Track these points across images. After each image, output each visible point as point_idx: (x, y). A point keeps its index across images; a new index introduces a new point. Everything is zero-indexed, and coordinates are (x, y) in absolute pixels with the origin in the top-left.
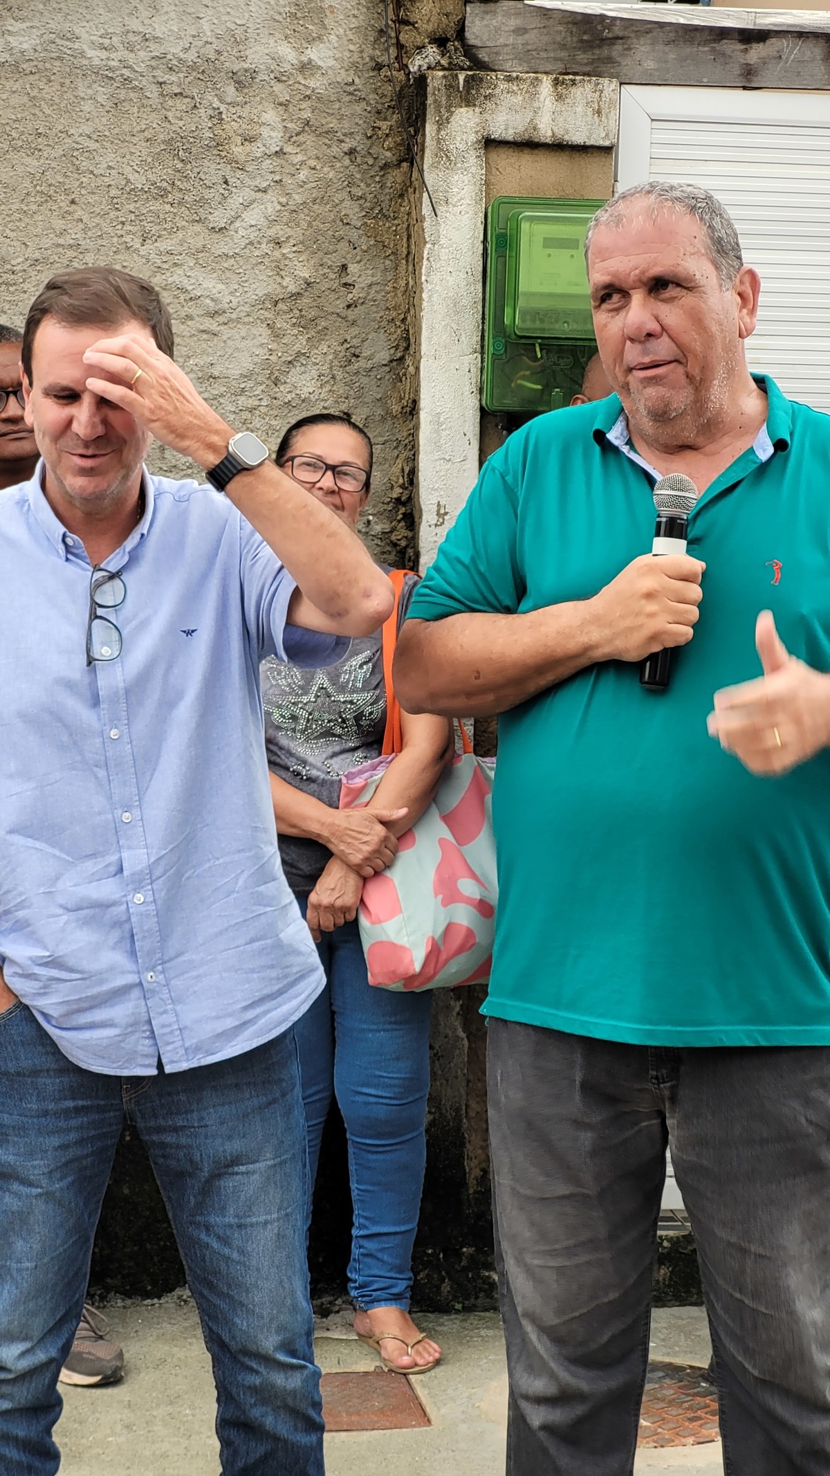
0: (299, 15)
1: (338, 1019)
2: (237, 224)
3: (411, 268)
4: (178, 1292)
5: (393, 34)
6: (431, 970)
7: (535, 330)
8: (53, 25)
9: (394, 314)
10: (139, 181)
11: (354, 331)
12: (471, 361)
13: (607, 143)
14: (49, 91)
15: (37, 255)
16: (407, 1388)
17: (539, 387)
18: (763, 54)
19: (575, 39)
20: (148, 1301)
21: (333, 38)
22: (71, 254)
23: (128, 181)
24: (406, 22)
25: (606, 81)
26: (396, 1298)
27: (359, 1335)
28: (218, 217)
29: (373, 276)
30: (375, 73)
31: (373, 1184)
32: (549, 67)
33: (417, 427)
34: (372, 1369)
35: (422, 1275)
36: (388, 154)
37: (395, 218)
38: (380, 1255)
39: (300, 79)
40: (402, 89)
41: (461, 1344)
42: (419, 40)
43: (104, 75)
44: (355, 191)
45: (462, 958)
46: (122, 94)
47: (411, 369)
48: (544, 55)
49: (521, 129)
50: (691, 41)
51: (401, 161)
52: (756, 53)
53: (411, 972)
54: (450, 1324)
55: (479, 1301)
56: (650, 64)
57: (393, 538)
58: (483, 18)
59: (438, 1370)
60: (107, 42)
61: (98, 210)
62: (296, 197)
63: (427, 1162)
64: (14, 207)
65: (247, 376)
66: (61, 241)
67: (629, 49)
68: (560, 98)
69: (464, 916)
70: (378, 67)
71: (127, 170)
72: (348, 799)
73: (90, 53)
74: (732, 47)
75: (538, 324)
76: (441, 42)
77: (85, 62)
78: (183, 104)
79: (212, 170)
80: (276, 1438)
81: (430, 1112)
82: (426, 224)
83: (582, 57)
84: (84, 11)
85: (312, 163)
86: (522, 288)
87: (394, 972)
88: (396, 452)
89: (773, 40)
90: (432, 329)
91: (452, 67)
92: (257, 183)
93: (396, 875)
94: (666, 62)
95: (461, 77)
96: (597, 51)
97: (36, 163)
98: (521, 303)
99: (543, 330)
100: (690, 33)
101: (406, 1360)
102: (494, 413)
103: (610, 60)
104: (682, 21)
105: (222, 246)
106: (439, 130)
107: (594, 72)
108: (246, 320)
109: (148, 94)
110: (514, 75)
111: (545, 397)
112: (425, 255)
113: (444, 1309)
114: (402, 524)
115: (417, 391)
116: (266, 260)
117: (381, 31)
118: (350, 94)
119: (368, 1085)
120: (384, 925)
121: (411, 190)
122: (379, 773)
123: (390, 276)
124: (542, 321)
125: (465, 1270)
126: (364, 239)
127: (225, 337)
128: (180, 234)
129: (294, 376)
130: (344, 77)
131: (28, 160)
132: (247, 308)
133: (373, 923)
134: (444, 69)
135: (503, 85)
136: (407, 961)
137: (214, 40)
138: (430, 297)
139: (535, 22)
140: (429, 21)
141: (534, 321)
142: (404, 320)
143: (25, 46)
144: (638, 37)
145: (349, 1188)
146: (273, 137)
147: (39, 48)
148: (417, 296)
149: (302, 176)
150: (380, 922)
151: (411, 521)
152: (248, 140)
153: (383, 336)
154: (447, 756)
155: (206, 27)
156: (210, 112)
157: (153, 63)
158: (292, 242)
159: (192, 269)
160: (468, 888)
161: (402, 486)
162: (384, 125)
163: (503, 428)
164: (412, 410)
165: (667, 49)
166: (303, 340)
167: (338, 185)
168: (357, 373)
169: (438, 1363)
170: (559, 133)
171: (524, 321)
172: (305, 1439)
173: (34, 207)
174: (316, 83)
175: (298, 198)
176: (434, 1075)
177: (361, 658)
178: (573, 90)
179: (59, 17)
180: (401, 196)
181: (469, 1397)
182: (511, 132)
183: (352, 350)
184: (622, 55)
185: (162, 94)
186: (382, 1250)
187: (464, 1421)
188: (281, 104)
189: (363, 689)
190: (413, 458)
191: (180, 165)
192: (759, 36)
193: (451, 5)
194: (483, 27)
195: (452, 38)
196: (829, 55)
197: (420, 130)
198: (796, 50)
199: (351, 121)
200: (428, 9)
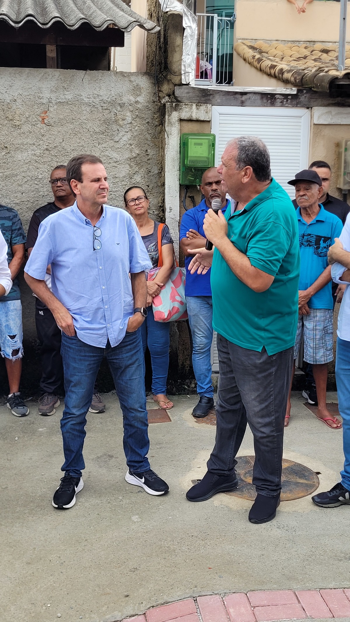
0: (135, 89)
1: (148, 328)
2: (121, 140)
3: (163, 150)
4: (112, 391)
5: (157, 94)
6: (169, 317)
7: (193, 165)
8: (76, 93)
9: (159, 162)
10: (97, 130)
11: (149, 166)
12: (177, 173)
13: (209, 120)
14: (75, 108)
15: (73, 148)
16: (166, 413)
17: (193, 179)
18: (246, 98)
19: (201, 95)
20: (105, 394)
21: (143, 95)
22: (81, 148)
23: (95, 130)
24: (161, 91)
25: (209, 105)
26: (163, 392)
27: (154, 401)
28: (117, 139)
29: (154, 152)
30: (153, 103)
31: (157, 366)
32: (195, 102)
33: (165, 189)
34: (157, 409)
35: (169, 387)
36: (157, 123)
37: (159, 138)
38: (159, 382)
39: (135, 105)
40: (160, 107)
41: (178, 402)
42: (164, 95)
43: (88, 105)
44: (149, 132)
45: (176, 315)
46: (93, 109)
47: (163, 175)
48: (193, 98)
49: (188, 116)
50: (229, 95)
51: (160, 125)
52: (244, 98)
53: (164, 318)
54: (175, 398)
55: (182, 392)
56: (219, 101)
57: (159, 215)
58: (179, 90)
59: (173, 408)
60: (89, 97)
61: (87, 137)
62: (135, 133)
63: (170, 360)
64: (68, 137)
65: (124, 177)
66: (79, 145)
67: (214, 97)
68: (197, 109)
69: (177, 305)
70: (154, 102)
71: (95, 128)
72: (150, 277)
73: (85, 99)
74: (238, 96)
75: (193, 164)
76: (169, 96)
77: (84, 101)
78: (107, 111)
79: (115, 127)
80: (138, 428)
81: (170, 349)
82: (166, 140)
83: (203, 99)
84: (83, 89)
85: (139, 125)
86: (189, 155)
87: (160, 318)
88: (160, 195)
89: (248, 95)
90: (168, 165)
91: (172, 102)
92: (125, 130)
93: (161, 295)
94: (223, 100)
95: (174, 105)
96: (206, 98)
97: (72, 126)
98: (189, 159)
99: (194, 165)
100: (228, 93)
101: (165, 407)
102: (183, 185)
103: (209, 100)
104: (226, 90)
105: (117, 146)
106: (169, 117)
107: (206, 102)
108: (124, 163)
109: (99, 109)
110: (187, 103)
111: (195, 181)
112: (166, 147)
113: (174, 394)
114: (162, 212)
115: (165, 180)
116: (128, 149)
117: (155, 93)
118: (147, 108)
119: (155, 344)
120: (158, 307)
121: (162, 132)
122: (157, 271)
123: (158, 152)
124: (194, 163)
125: (178, 385)
126: (151, 143)
127: (118, 168)
128: (107, 143)
129: (135, 177)
130: (146, 104)
131: (70, 125)
132: (124, 161)
133: (155, 306)
134: (170, 102)
135: (184, 106)
136: (163, 315)
137: (114, 96)
138: (167, 157)
139: (191, 91)
140: (166, 91)
141: (192, 163)
142: (161, 163)
143: (69, 98)
144: (216, 94)
145: (151, 367)
146: (129, 119)
147: (73, 98)
148: (164, 157)
149: (136, 128)
150: (157, 306)
151: (164, 211)
152: (123, 120)
153: (156, 167)
154: (173, 267)
155: (113, 93)
156: (114, 113)
157: (100, 101)
158: (134, 144)
159: (110, 151)
160: (178, 298)
161: (161, 203)
162: (156, 116)
163: (185, 189)
164: (163, 185)
165: (223, 97)
166: (137, 168)
167: (145, 131)
168: (150, 176)
169: (173, 407)
170: (197, 117)
171: (189, 163)
172: (144, 428)
173: (72, 137)
174: (139, 106)
176: (171, 340)
177: (153, 244)
178: (201, 107)
179: (77, 91)
180: (160, 133)
181: (180, 415)
182: (186, 117)
183: (149, 170)
184: (212, 98)
185: (102, 109)
186: (159, 381)
187: (179, 421)
188: (131, 111)
189: (153, 252)
190: (164, 196)
191: (107, 126)
192: (245, 93)
193: (171, 86)
194: (179, 92)
195: (172, 95)
196: (262, 98)
197: (164, 117)
198: (253, 97)
199: (148, 115)
200: (166, 88)
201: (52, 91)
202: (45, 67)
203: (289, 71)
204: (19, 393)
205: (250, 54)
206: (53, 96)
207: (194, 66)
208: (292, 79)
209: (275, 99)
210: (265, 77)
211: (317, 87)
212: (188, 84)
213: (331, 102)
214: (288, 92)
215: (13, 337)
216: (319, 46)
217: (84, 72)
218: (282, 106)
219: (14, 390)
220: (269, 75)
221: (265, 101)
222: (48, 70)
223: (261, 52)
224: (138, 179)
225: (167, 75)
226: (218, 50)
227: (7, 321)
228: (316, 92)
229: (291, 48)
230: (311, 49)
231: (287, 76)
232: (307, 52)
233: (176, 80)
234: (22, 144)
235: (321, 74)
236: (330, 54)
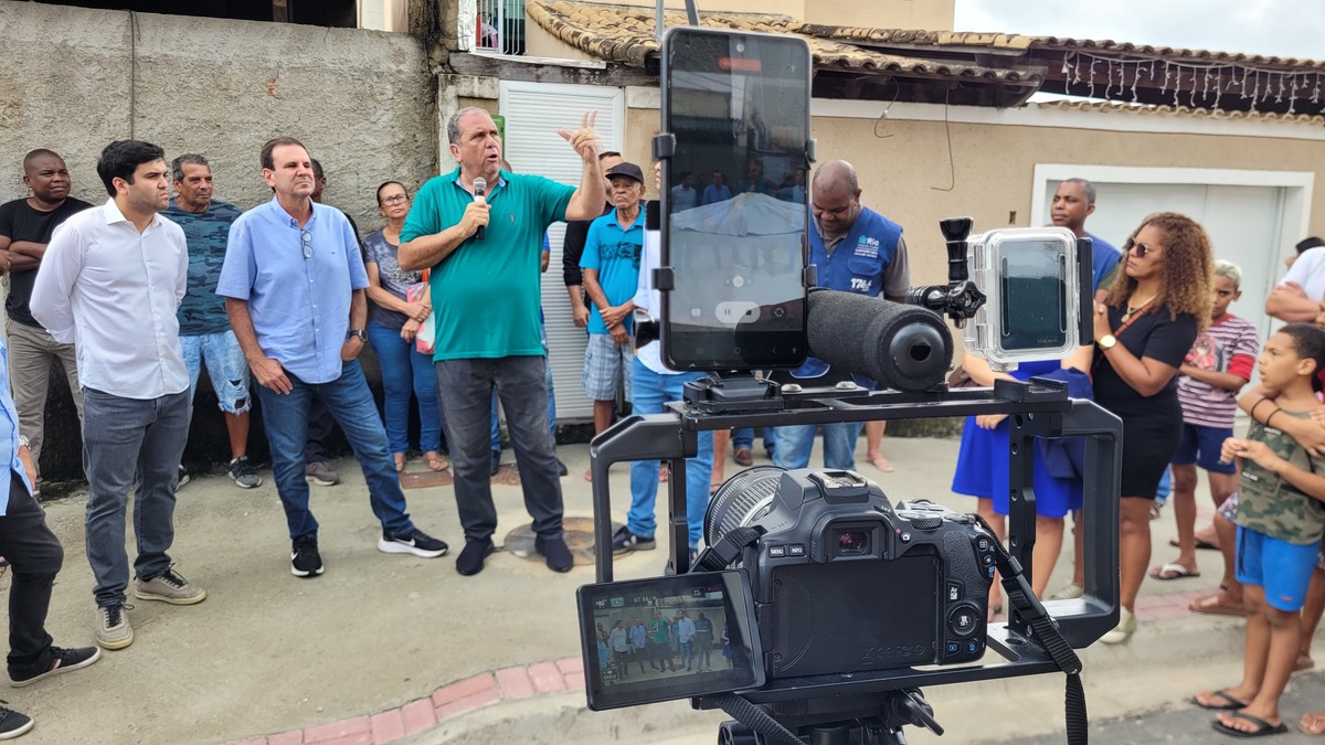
0: (396, 55)
2: (379, 121)
3: (436, 136)
5: (427, 62)
8: (315, 55)
9: (431, 150)
10: (347, 107)
11: (419, 155)
13: (496, 98)
14: (315, 77)
15: (314, 130)
18: (543, 72)
19: (485, 65)
21: (408, 62)
22: (325, 130)
23: (343, 106)
24: (431, 58)
25: (495, 78)
26: (434, 449)
28: (373, 119)
29: (424, 138)
30: (422, 74)
31: (427, 416)
32: (477, 74)
36: (427, 100)
37: (430, 120)
39: (398, 75)
40: (430, 79)
42: (435, 64)
43: (333, 72)
44: (417, 111)
46: (340, 79)
47: (437, 168)
48: (475, 69)
49: (469, 92)
50: (520, 67)
51: (431, 102)
52: (540, 71)
56: (508, 74)
58: (455, 58)
60: (334, 62)
61: (333, 116)
64: (306, 114)
65: (385, 169)
67: (501, 69)
68: (480, 83)
70: (423, 72)
71: (342, 103)
73: (329, 65)
74: (532, 69)
76: (442, 65)
77: (327, 68)
78: (360, 82)
79: (371, 104)
82: (439, 121)
83: (487, 70)
84: (326, 52)
85: (403, 102)
89: (545, 67)
90: (443, 155)
91: (446, 73)
92: (385, 108)
94: (513, 73)
95: (449, 76)
96: (491, 69)
97: (312, 100)
100: (520, 64)
101: (436, 466)
103: (495, 72)
104: (518, 61)
105: (375, 128)
106: (443, 92)
107: (492, 75)
108: (384, 151)
109: (348, 79)
110: (466, 76)
116: (389, 133)
117: (423, 61)
118: (414, 80)
119: (424, 387)
121: (434, 111)
123: (429, 138)
126: (420, 126)
127: (377, 157)
128: (361, 124)
129: (400, 169)
130: (412, 75)
131: (309, 99)
132: (384, 148)
134: (444, 73)
135: (463, 79)
137: (369, 62)
138: (442, 145)
139: (472, 60)
140: (438, 58)
142: (434, 152)
143: (307, 62)
144: (503, 65)
146: (390, 94)
147: (311, 63)
148: (438, 145)
149: (400, 106)
152: (382, 94)
153: (428, 157)
155: (366, 58)
156: (369, 85)
157: (349, 69)
158: (398, 127)
162: (425, 91)
165: (513, 69)
166: (402, 158)
167: (412, 109)
168: (420, 169)
170: (481, 94)
173: (312, 114)
174: (403, 77)
175: (399, 113)
178: (485, 81)
179: (318, 53)
180: (432, 113)
182: (466, 93)
183: (418, 161)
184: (499, 71)
185: (353, 79)
186: (430, 436)
188: (392, 83)
191: (360, 102)
192: (541, 66)
193: (445, 52)
194: (455, 60)
195: (446, 64)
196: (563, 73)
197: (437, 92)
198: (552, 71)
199: (415, 89)
200: (438, 54)
201: (282, 52)
202: (271, 20)
203: (596, 41)
204: (245, 458)
205: (546, 16)
206: (284, 59)
207: (474, 29)
208: (601, 51)
209: (580, 74)
210: (567, 47)
211: (631, 61)
212: (467, 51)
213: (648, 81)
214: (595, 66)
215: (236, 383)
216: (634, 12)
217: (326, 29)
218: (589, 83)
219: (239, 454)
220: (572, 45)
221: (567, 76)
222: (275, 24)
223: (560, 16)
224: (403, 171)
225: (439, 38)
226: (504, 10)
227: (227, 361)
228: (629, 68)
229: (599, 12)
230: (625, 15)
231: (593, 46)
232: (619, 19)
233: (451, 44)
234: (242, 122)
235: (635, 45)
236: (647, 22)
